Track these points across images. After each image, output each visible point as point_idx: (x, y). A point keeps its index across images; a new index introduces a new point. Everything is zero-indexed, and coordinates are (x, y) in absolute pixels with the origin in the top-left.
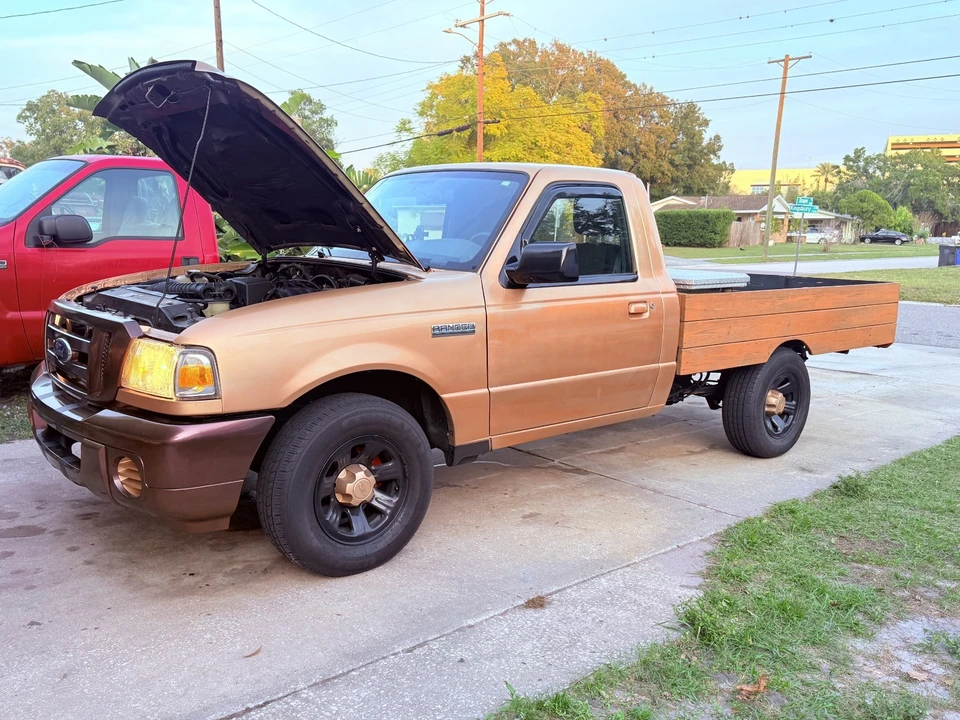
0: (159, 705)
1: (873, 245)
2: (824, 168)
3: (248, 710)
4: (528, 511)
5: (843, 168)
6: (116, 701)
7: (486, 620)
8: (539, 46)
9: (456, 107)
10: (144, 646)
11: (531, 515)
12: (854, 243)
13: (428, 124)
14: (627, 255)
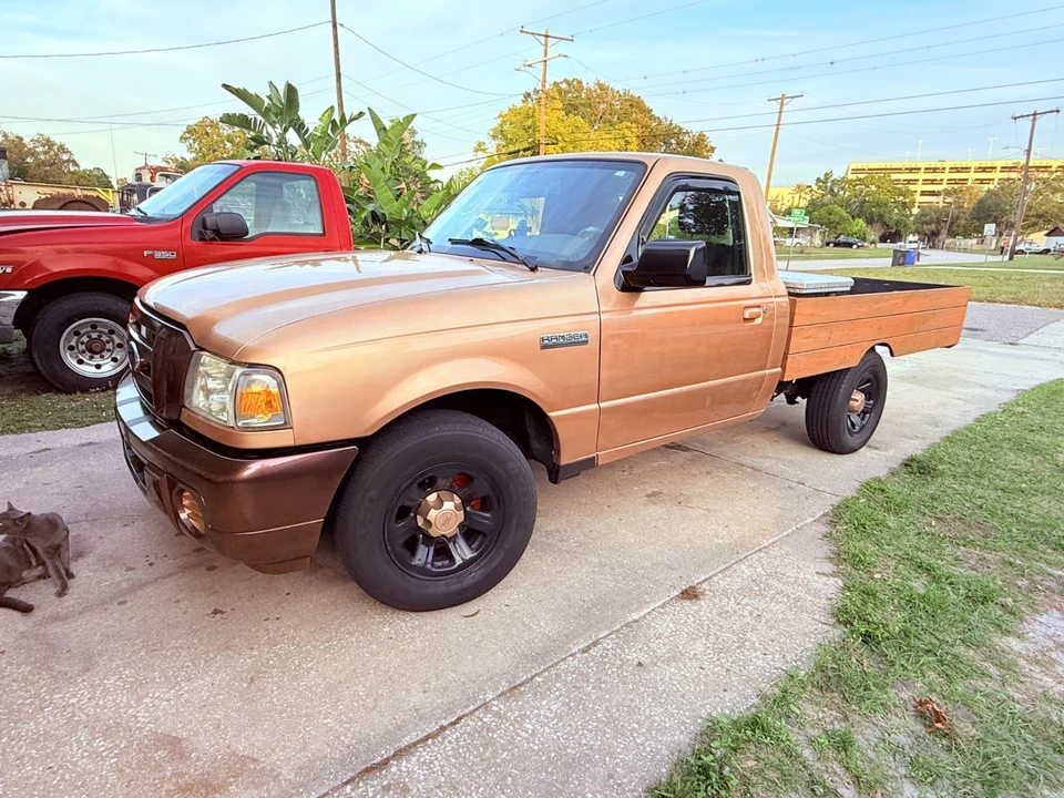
0: (351, 721)
1: (836, 248)
2: (799, 187)
3: (443, 728)
4: (649, 491)
5: (815, 188)
6: (307, 715)
7: (649, 613)
8: (584, 84)
9: (521, 132)
10: (326, 642)
11: (654, 494)
12: (822, 247)
13: (499, 145)
14: (741, 257)
